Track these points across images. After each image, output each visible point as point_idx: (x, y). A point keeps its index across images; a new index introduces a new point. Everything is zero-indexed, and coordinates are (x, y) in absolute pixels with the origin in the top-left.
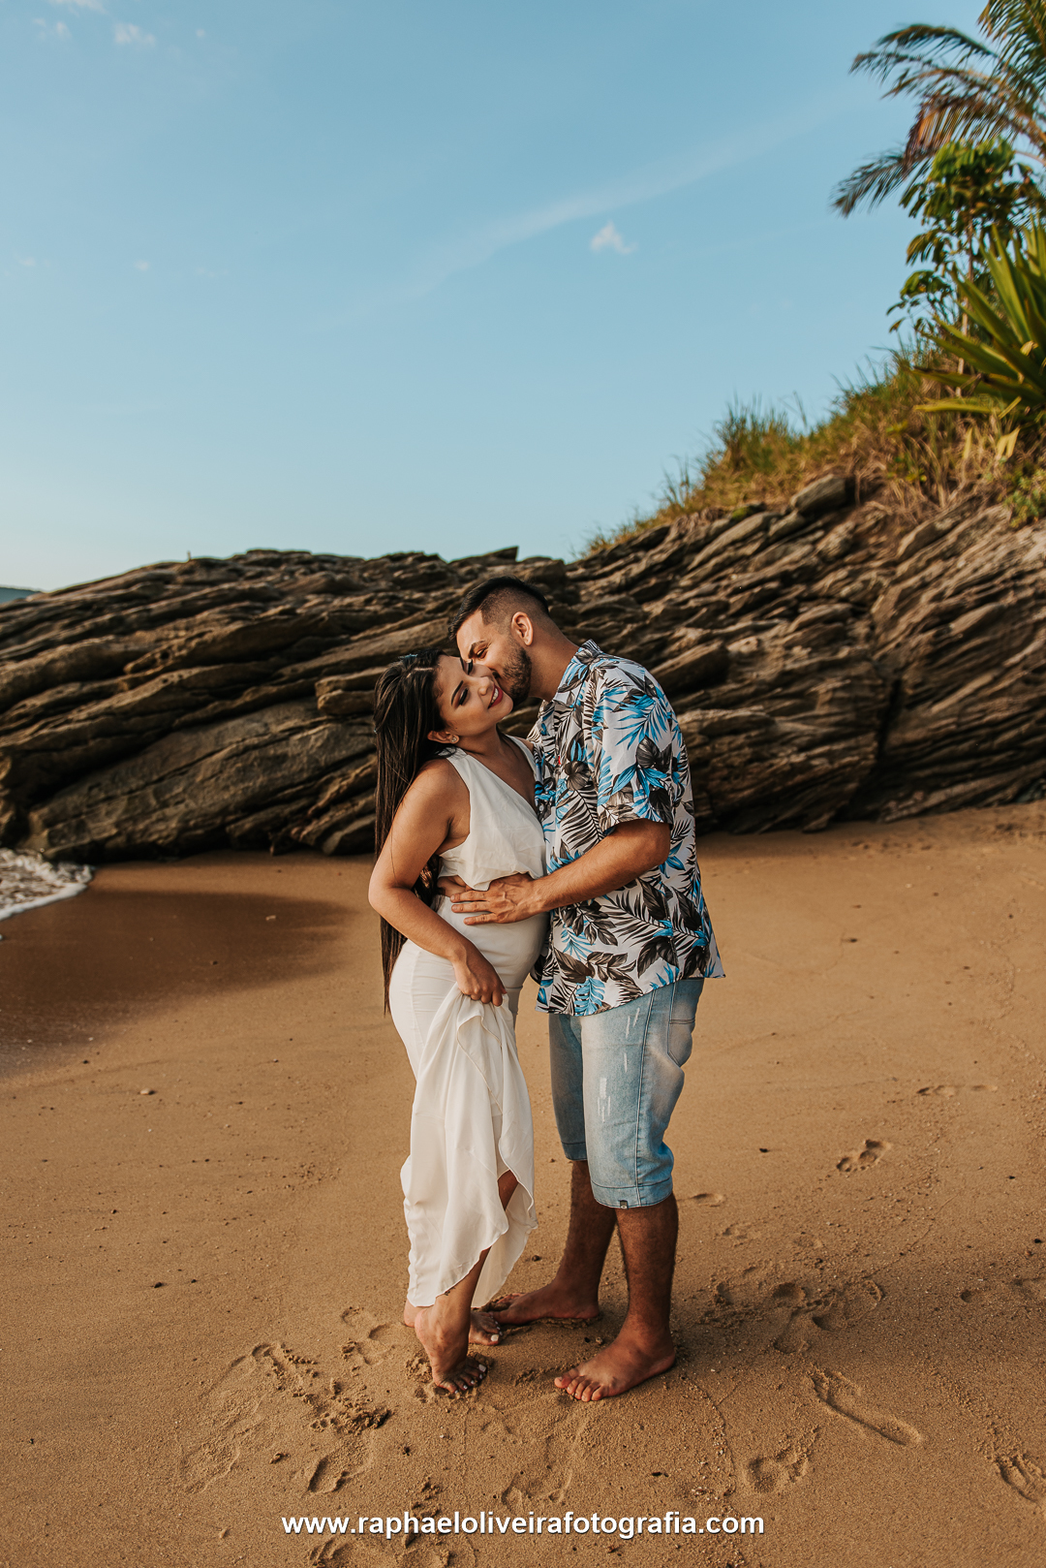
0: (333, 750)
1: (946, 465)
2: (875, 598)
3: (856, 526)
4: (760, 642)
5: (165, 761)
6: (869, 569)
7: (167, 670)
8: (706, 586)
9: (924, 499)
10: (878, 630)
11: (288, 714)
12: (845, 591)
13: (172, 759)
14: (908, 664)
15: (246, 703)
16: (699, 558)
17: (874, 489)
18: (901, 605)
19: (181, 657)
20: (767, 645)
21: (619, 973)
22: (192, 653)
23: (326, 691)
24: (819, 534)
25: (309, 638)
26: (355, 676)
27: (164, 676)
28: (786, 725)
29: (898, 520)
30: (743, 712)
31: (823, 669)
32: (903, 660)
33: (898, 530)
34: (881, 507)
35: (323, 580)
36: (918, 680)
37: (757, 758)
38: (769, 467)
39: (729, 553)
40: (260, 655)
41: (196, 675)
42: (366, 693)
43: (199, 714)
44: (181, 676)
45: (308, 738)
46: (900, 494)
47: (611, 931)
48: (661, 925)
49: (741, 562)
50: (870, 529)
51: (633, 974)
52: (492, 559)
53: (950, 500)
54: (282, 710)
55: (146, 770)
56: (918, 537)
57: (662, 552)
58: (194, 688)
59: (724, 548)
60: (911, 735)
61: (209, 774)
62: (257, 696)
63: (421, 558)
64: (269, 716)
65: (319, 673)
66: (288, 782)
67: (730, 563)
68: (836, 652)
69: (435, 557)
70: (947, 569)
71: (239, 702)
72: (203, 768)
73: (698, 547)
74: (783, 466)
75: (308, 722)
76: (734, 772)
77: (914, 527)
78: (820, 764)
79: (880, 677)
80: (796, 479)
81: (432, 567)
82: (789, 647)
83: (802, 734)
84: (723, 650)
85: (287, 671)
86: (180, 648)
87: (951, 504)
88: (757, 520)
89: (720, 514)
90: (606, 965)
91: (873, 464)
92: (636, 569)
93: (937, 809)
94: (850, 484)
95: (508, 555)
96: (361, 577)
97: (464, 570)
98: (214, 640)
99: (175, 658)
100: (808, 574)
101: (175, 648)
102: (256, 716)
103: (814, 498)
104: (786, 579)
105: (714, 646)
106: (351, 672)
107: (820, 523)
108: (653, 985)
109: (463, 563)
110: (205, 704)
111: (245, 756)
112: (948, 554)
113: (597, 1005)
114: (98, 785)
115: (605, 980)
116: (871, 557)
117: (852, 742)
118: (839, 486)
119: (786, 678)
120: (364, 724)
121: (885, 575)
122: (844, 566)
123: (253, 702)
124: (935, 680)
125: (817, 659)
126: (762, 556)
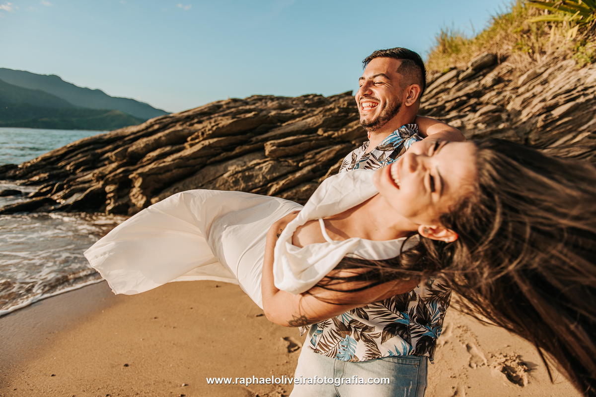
0: (273, 173)
1: (540, 45)
2: (509, 103)
3: (499, 73)
4: (462, 122)
5: (204, 178)
6: (506, 91)
7: (204, 139)
8: (433, 101)
9: (530, 60)
10: (512, 117)
11: (254, 157)
12: (495, 100)
13: (207, 177)
14: (531, 131)
15: (237, 153)
18: (523, 105)
19: (209, 134)
20: (465, 124)
21: (369, 338)
22: (214, 132)
23: (269, 147)
24: (481, 78)
25: (264, 125)
26: (282, 140)
27: (203, 142)
29: (518, 70)
31: (492, 134)
32: (528, 129)
33: (518, 74)
34: (509, 64)
35: (277, 105)
36: (537, 138)
38: (458, 51)
39: (442, 87)
40: (243, 133)
41: (216, 142)
42: (287, 148)
43: (218, 158)
44: (209, 142)
45: (262, 167)
46: (518, 58)
47: (365, 310)
48: (401, 316)
49: (446, 90)
50: (505, 74)
51: (378, 341)
52: (344, 95)
53: (542, 60)
54: (251, 156)
55: (196, 182)
56: (528, 76)
58: (215, 147)
59: (440, 85)
61: (221, 183)
62: (241, 150)
63: (315, 96)
64: (246, 158)
65: (267, 140)
66: (254, 187)
67: (443, 91)
68: (497, 125)
69: (321, 95)
70: (544, 89)
71: (234, 153)
72: (219, 181)
74: (464, 51)
75: (262, 161)
77: (525, 72)
79: (518, 136)
80: (470, 55)
81: (320, 99)
82: (476, 124)
85: (254, 139)
86: (209, 130)
87: (543, 61)
88: (454, 73)
89: (437, 72)
90: (361, 330)
91: (505, 47)
94: (494, 56)
95: (349, 94)
96: (292, 103)
98: (223, 127)
99: (207, 135)
100: (478, 94)
101: (207, 130)
102: (241, 158)
103: (479, 62)
104: (469, 96)
106: (280, 138)
107: (481, 73)
108: (390, 352)
110: (220, 154)
111: (236, 176)
112: (544, 83)
113: (351, 356)
114: (177, 188)
115: (358, 340)
116: (506, 86)
118: (490, 57)
120: (286, 161)
121: (513, 93)
122: (494, 90)
123: (240, 152)
124: (545, 138)
125: (489, 129)
126: (456, 87)
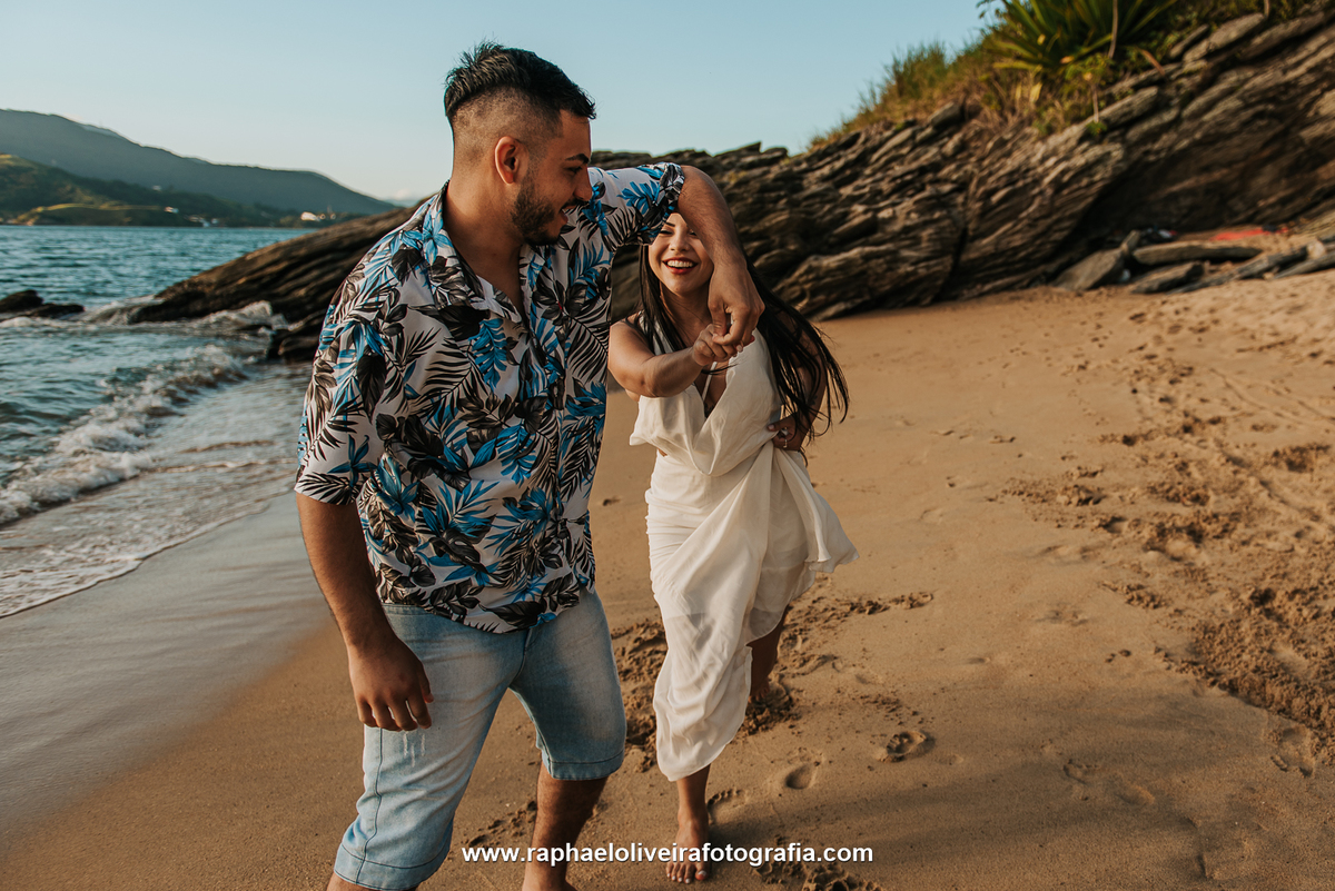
1: (1010, 100)
2: (969, 180)
3: (964, 136)
4: (894, 212)
6: (968, 163)
9: (1000, 120)
12: (955, 177)
14: (970, 220)
16: (875, 156)
17: (975, 112)
20: (898, 213)
24: (946, 140)
28: (906, 253)
29: (986, 132)
30: (883, 248)
31: (925, 224)
32: (970, 216)
33: (986, 138)
34: (979, 123)
36: (975, 228)
37: (890, 269)
38: (918, 96)
39: (893, 153)
46: (988, 116)
49: (899, 159)
50: (972, 137)
52: (744, 153)
53: (1012, 121)
56: (994, 144)
57: (854, 152)
59: (890, 150)
60: (973, 255)
67: (893, 159)
68: (933, 214)
70: (1003, 164)
73: (875, 149)
74: (926, 93)
76: (880, 277)
77: (994, 137)
78: (922, 272)
79: (955, 227)
80: (932, 104)
82: (908, 213)
83: (912, 257)
84: (874, 217)
87: (1012, 124)
88: (910, 131)
89: (890, 126)
91: (974, 97)
92: (838, 164)
93: (988, 293)
94: (962, 108)
95: (754, 148)
97: (725, 162)
100: (935, 167)
103: (942, 117)
104: (922, 170)
105: (869, 215)
107: (946, 133)
109: (725, 156)
112: (1006, 155)
116: (971, 155)
117: (939, 260)
118: (956, 110)
119: (906, 230)
121: (976, 167)
122: (955, 161)
124: (985, 226)
125: (923, 219)
126: (912, 155)
